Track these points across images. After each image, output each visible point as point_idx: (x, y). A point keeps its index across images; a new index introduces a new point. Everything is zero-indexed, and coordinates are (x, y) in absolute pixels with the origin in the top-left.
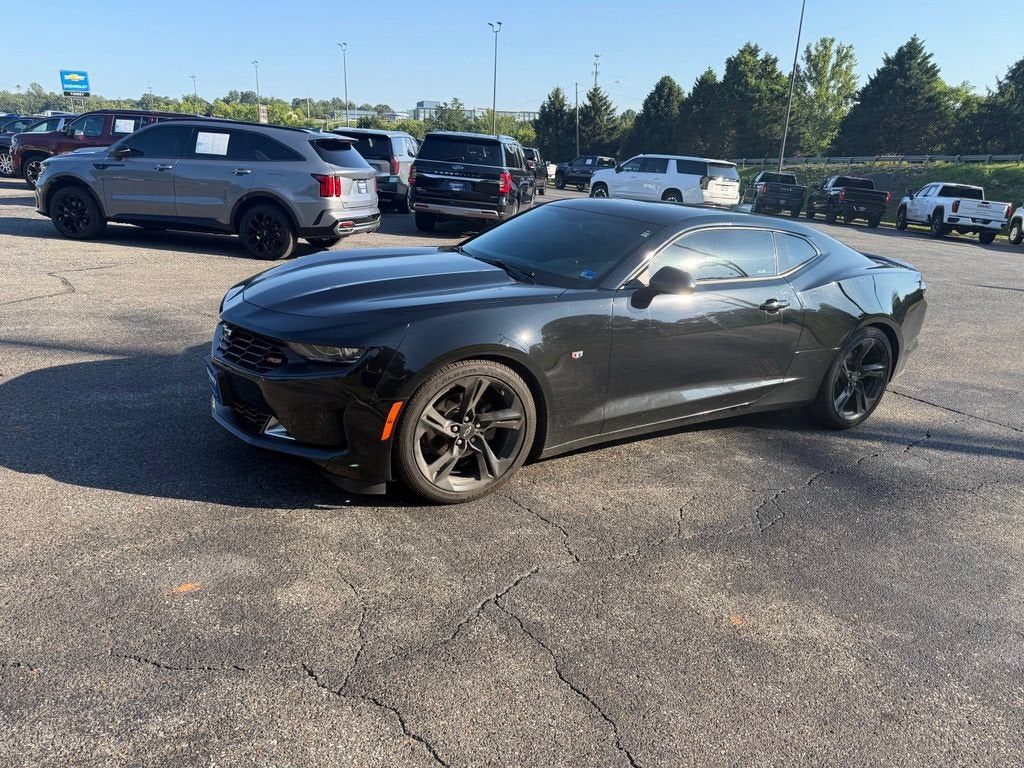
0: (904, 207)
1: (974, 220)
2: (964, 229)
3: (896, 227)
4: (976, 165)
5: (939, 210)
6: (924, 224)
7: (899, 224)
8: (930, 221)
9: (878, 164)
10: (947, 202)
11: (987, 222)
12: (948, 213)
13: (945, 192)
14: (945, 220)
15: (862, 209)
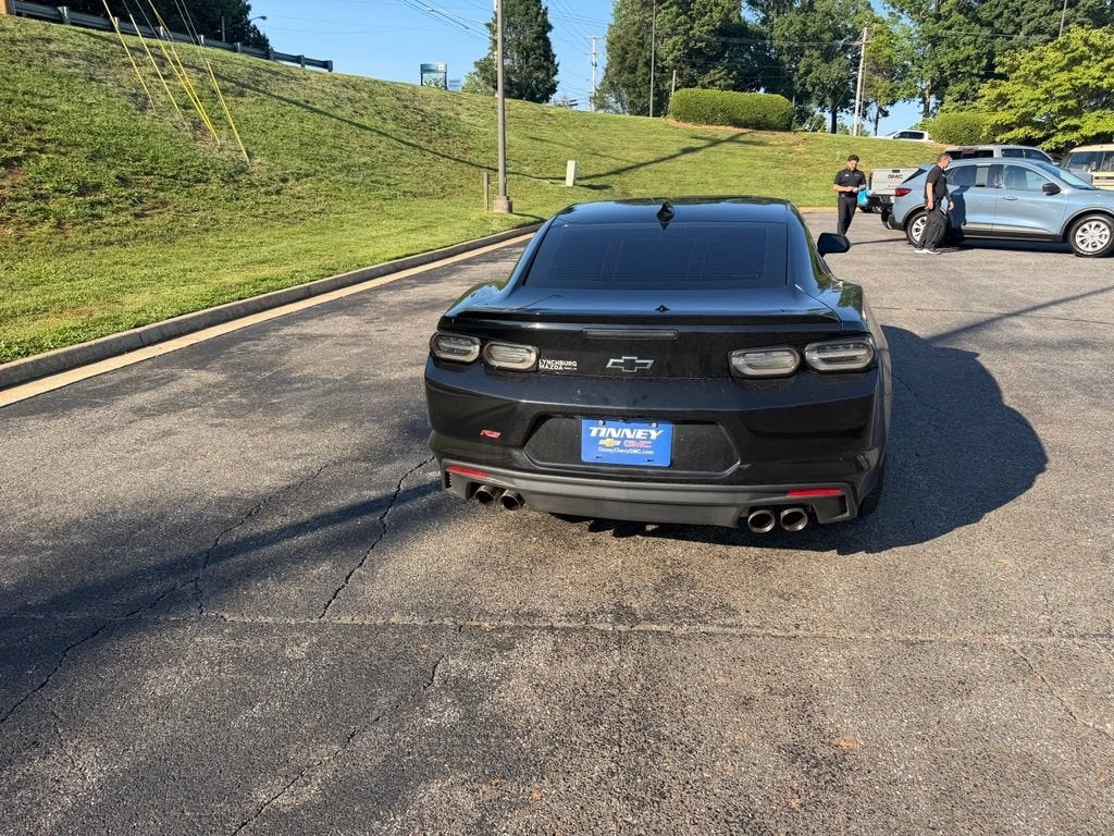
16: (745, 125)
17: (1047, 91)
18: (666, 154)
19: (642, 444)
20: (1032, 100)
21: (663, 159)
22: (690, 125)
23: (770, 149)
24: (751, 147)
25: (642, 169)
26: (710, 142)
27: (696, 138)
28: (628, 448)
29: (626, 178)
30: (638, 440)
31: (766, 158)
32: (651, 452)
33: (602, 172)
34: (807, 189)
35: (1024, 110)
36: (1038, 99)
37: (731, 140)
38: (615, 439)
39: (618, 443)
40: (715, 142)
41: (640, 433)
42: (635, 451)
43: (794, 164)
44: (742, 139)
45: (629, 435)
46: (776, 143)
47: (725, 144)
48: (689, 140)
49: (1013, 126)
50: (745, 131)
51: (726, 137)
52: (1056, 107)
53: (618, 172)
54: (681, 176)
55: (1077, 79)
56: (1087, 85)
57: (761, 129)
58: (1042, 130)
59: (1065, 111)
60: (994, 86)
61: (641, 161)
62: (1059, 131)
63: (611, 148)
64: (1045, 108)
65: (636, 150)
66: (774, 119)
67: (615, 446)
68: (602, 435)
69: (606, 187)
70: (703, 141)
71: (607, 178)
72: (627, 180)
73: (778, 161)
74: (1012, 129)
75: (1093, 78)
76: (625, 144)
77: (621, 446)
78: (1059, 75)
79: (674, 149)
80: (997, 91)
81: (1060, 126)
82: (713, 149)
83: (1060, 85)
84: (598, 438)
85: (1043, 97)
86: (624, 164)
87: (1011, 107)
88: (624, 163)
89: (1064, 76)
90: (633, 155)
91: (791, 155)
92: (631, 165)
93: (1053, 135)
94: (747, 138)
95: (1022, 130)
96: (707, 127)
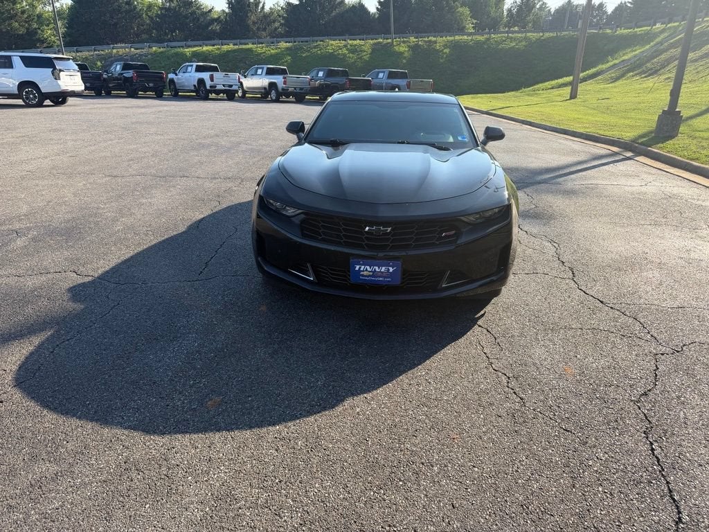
0: (172, 81)
1: (224, 85)
2: (218, 92)
3: (171, 95)
4: (179, 50)
5: (201, 81)
6: (192, 91)
7: (173, 93)
8: (196, 90)
9: (115, 51)
10: (205, 76)
11: (231, 86)
12: (208, 84)
13: (199, 69)
14: (208, 88)
15: (151, 85)
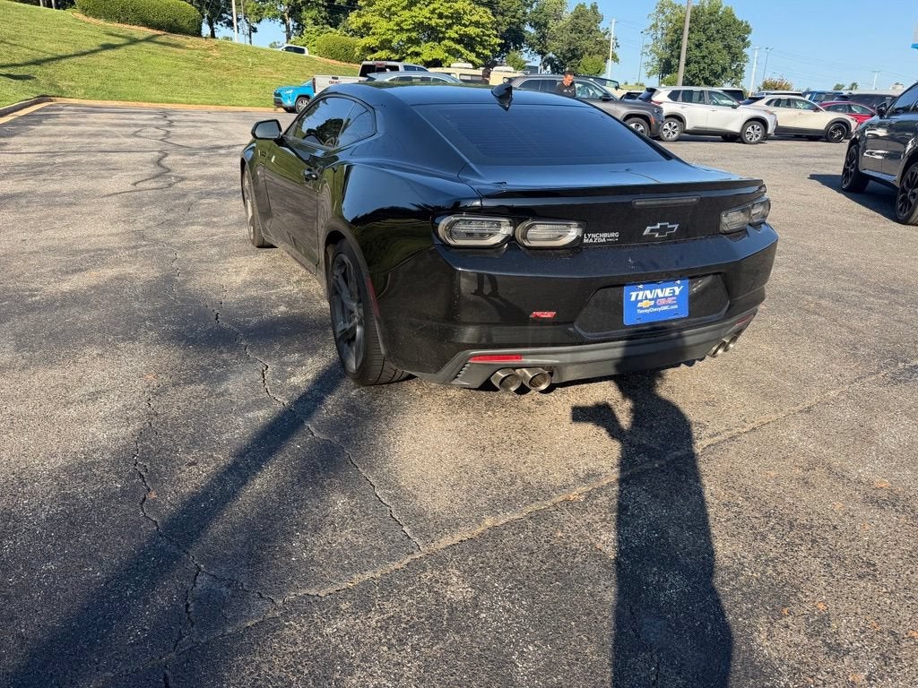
16: (158, 27)
17: (398, 24)
18: (86, 48)
19: (670, 301)
20: (388, 30)
21: (84, 54)
22: (101, 22)
23: (189, 52)
24: (170, 48)
25: (63, 61)
26: (128, 41)
27: (112, 35)
28: (660, 306)
29: (50, 69)
30: (666, 298)
31: (187, 60)
32: (676, 307)
33: (17, 62)
34: (232, 90)
35: (384, 37)
36: (392, 30)
37: (149, 40)
38: (650, 300)
39: (652, 303)
40: (134, 41)
41: (667, 291)
42: (666, 308)
43: (214, 67)
44: (158, 39)
45: (660, 295)
46: (191, 46)
47: (144, 44)
48: (105, 36)
49: (377, 49)
50: (159, 32)
51: (142, 37)
52: (404, 36)
53: (38, 63)
54: (108, 71)
55: (415, 17)
56: (422, 23)
57: (174, 32)
58: (397, 53)
59: (411, 41)
60: (359, 16)
61: (60, 53)
62: (408, 55)
63: (20, 37)
64: (398, 38)
65: (50, 41)
66: (185, 23)
67: (650, 306)
68: (640, 298)
69: (29, 77)
70: (121, 39)
71: (26, 68)
72: (50, 71)
73: (199, 63)
74: (376, 51)
75: (426, 18)
76: (35, 35)
77: (655, 306)
78: (403, 12)
79: (92, 44)
80: (362, 20)
81: (409, 52)
82: (133, 47)
83: (406, 20)
84: (637, 301)
85: (396, 28)
86: (41, 56)
87: (374, 34)
88: (40, 54)
89: (406, 14)
90: (50, 47)
91: (209, 59)
92: (49, 56)
93: (404, 58)
94: (163, 39)
95: (384, 52)
96: (120, 25)
